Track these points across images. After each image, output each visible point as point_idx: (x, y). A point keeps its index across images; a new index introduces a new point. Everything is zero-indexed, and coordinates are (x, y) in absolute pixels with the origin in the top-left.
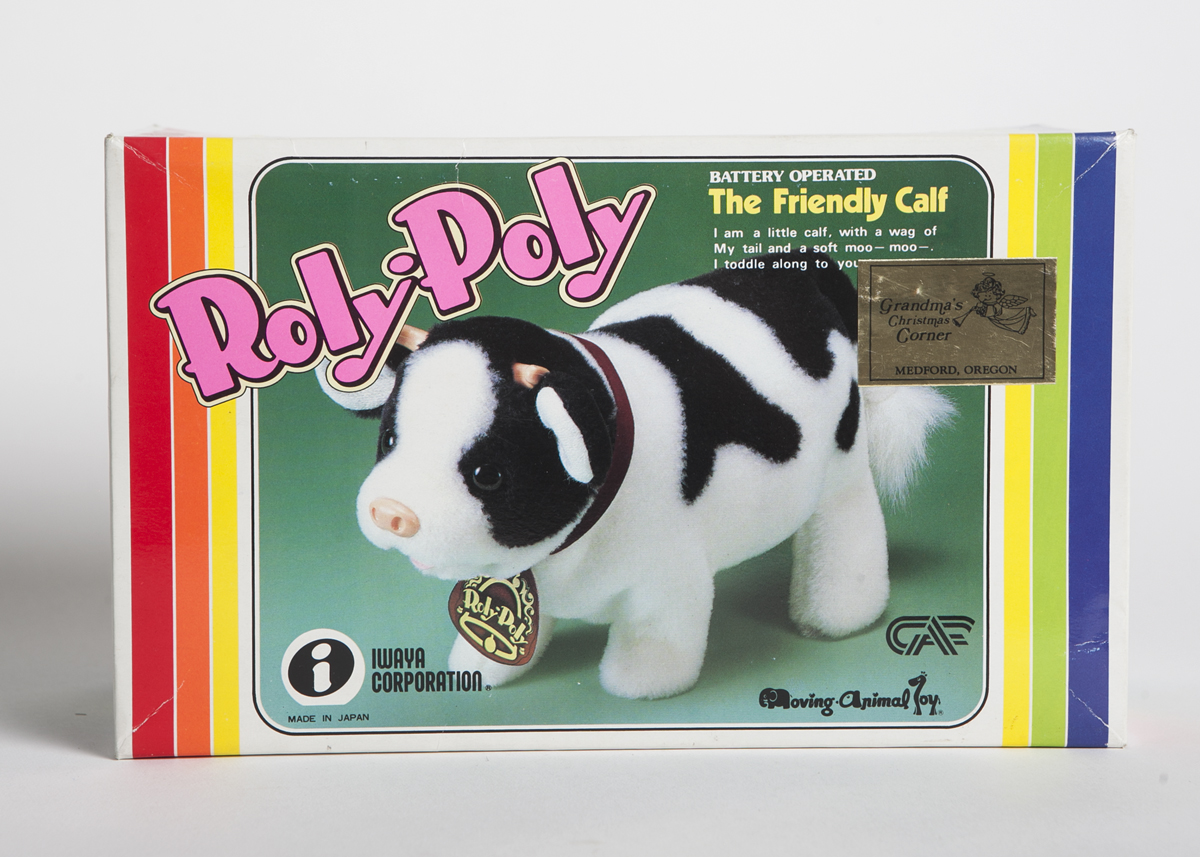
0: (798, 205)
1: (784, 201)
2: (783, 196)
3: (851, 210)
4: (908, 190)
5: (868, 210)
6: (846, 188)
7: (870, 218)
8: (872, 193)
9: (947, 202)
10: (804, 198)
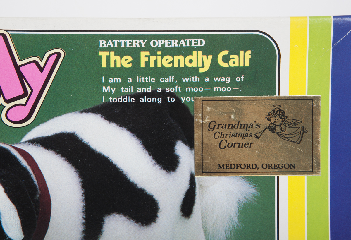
0: (156, 62)
1: (146, 59)
2: (146, 56)
3: (189, 65)
4: (226, 52)
5: (200, 65)
6: (186, 52)
7: (202, 71)
8: (203, 54)
9: (250, 60)
10: (159, 58)
